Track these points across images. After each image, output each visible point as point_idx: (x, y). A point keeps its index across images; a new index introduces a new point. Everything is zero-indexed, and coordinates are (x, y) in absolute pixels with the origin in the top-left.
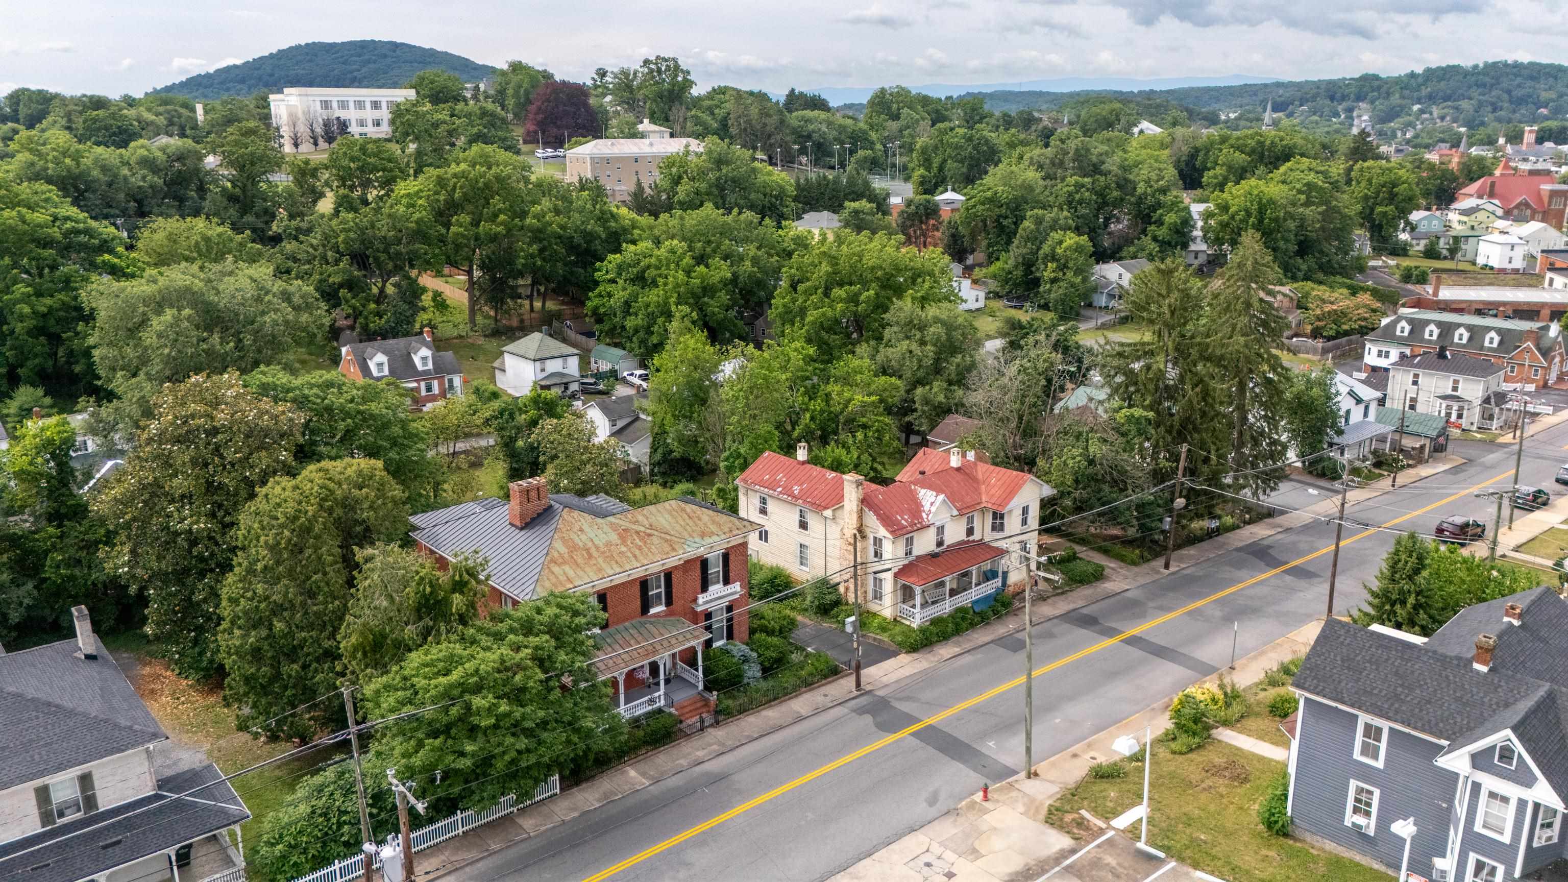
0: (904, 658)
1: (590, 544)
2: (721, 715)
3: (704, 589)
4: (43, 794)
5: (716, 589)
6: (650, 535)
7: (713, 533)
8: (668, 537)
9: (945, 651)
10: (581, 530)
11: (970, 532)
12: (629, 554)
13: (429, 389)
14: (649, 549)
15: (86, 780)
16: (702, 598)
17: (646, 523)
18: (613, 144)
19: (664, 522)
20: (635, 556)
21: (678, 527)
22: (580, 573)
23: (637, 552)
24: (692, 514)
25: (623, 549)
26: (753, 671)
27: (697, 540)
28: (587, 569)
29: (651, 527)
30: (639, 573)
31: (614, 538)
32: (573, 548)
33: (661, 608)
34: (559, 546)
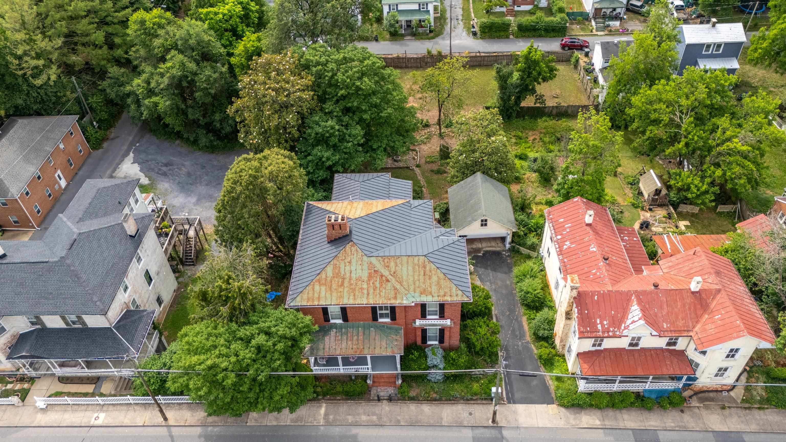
0: (553, 409)
1: (348, 275)
2: (402, 397)
3: (422, 317)
4: (64, 317)
5: (433, 319)
6: (388, 281)
7: (431, 293)
8: (398, 286)
10: (350, 262)
11: (671, 344)
12: (365, 291)
14: (380, 291)
16: (419, 322)
17: (393, 270)
19: (405, 272)
20: (368, 294)
21: (411, 281)
22: (328, 295)
23: (371, 291)
24: (428, 272)
25: (365, 286)
26: (436, 378)
27: (417, 294)
28: (334, 294)
29: (394, 274)
30: (372, 301)
31: (365, 275)
32: (337, 274)
33: (388, 320)
34: (329, 270)
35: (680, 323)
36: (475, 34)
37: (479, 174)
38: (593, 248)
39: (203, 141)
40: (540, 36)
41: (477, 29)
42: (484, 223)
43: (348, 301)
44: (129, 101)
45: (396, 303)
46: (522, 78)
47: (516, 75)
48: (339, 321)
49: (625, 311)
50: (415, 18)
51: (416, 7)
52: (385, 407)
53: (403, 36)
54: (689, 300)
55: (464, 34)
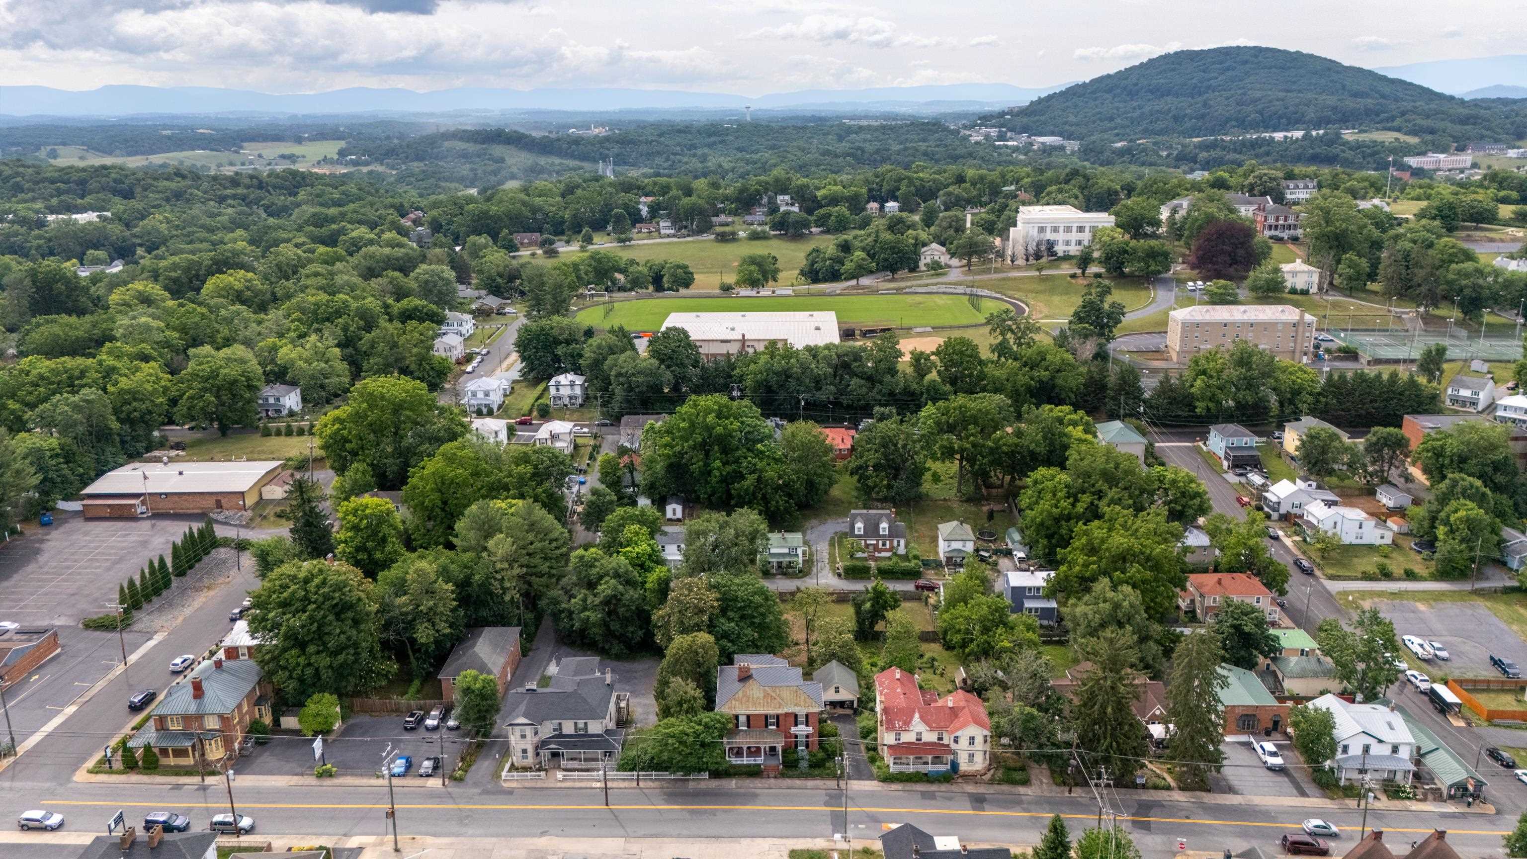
0: (875, 783)
1: (751, 698)
2: (783, 775)
3: (796, 725)
4: (576, 724)
5: (802, 727)
6: (775, 699)
7: (800, 708)
8: (781, 704)
9: (894, 787)
10: (752, 690)
11: (940, 739)
13: (884, 545)
14: (771, 704)
15: (586, 724)
16: (793, 729)
17: (778, 693)
18: (1207, 311)
19: (785, 695)
20: (764, 706)
21: (789, 699)
22: (740, 706)
23: (765, 704)
24: (798, 695)
25: (761, 704)
26: (804, 764)
27: (792, 709)
28: (744, 706)
29: (779, 695)
30: (766, 712)
31: (762, 696)
32: (744, 696)
33: (774, 727)
34: (740, 693)
35: (942, 724)
36: (839, 575)
37: (834, 662)
38: (899, 690)
39: (616, 648)
40: (898, 578)
41: (841, 571)
42: (837, 690)
43: (752, 711)
44: (563, 615)
45: (780, 711)
46: (872, 606)
47: (868, 605)
48: (745, 728)
49: (912, 717)
50: (786, 560)
51: (786, 551)
52: (772, 781)
53: (774, 575)
54: (948, 711)
55: (830, 575)
